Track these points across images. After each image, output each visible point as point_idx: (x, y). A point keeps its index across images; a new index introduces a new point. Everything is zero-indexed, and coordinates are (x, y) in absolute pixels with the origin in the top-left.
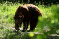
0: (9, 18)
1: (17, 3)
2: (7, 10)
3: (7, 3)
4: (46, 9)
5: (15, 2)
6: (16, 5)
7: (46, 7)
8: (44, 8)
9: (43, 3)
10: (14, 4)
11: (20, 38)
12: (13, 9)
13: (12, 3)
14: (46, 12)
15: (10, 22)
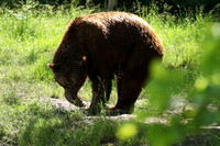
0: (39, 63)
1: (69, 7)
2: (32, 33)
3: (30, 6)
4: (179, 30)
5: (61, 2)
6: (64, 13)
7: (176, 22)
8: (171, 25)
9: (165, 6)
10: (59, 12)
11: (78, 136)
12: (52, 30)
13: (50, 7)
14: (177, 42)
15: (42, 79)
